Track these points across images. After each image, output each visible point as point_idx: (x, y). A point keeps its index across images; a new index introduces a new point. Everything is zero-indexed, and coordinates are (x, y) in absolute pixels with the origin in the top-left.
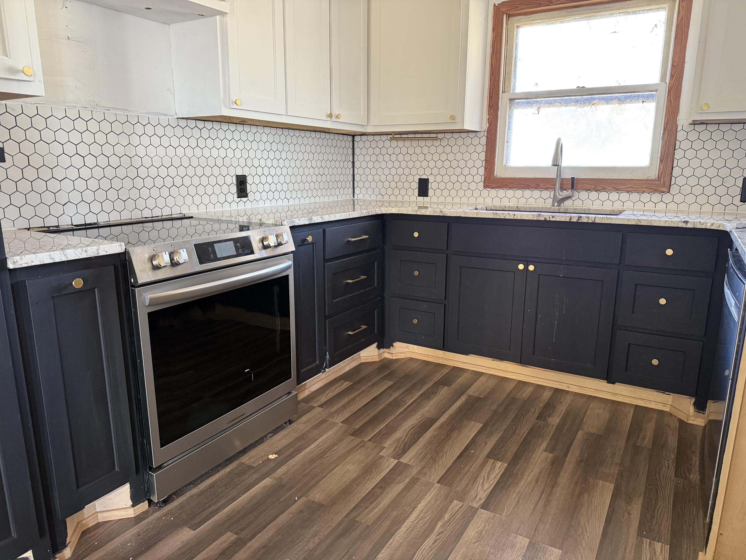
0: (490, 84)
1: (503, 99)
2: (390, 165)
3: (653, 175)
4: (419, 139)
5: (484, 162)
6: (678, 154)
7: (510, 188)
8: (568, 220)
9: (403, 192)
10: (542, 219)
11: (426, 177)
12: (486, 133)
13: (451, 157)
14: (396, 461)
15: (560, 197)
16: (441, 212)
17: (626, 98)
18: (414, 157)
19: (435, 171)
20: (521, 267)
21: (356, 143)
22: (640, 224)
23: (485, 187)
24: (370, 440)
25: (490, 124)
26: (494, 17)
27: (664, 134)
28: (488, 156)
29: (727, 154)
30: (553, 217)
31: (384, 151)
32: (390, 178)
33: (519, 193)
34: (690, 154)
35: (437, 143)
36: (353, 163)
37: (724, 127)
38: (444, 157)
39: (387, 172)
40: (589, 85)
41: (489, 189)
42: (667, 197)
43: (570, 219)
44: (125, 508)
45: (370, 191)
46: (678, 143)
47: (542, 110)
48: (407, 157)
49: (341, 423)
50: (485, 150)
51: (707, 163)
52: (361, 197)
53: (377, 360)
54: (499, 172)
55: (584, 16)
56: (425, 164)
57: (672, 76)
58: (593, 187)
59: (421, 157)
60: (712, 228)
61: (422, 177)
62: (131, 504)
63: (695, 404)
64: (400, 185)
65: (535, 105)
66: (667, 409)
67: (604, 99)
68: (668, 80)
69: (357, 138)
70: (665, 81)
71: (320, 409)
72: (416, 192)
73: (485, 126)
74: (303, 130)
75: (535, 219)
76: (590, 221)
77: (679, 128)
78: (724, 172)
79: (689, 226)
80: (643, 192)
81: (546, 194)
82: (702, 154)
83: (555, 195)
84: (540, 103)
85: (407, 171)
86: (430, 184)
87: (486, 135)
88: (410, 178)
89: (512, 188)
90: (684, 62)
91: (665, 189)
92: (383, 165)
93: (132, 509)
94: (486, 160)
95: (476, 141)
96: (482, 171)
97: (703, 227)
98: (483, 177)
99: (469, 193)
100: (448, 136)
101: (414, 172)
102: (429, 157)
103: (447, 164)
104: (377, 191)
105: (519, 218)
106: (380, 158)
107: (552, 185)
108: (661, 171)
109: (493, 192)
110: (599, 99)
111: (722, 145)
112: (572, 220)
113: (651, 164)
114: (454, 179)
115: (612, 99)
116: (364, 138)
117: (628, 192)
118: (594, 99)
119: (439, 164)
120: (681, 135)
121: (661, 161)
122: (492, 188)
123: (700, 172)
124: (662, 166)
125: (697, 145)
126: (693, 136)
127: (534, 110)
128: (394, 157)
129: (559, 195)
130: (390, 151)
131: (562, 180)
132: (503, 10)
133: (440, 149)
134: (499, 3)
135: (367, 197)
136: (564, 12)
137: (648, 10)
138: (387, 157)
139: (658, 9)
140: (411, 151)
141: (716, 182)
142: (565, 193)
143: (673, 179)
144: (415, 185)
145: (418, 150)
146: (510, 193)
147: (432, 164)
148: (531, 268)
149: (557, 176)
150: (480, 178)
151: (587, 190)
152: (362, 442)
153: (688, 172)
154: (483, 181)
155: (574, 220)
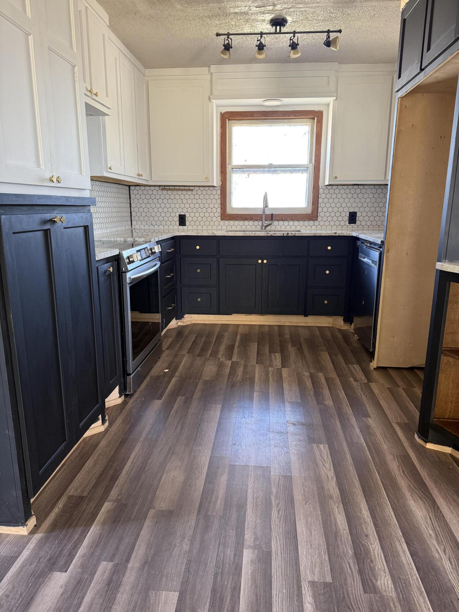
0: (221, 159)
1: (229, 168)
2: (158, 206)
3: (309, 211)
4: (177, 190)
5: (220, 205)
6: (320, 201)
7: (236, 220)
8: (282, 235)
9: (168, 223)
10: (270, 235)
11: (184, 214)
12: (220, 187)
13: (199, 201)
14: (230, 362)
15: (266, 225)
16: (213, 233)
17: (294, 171)
18: (175, 201)
19: (190, 210)
20: (260, 261)
21: (131, 191)
22: (316, 235)
23: (222, 219)
24: (209, 356)
25: (222, 182)
26: (221, 120)
27: (313, 190)
28: (223, 201)
29: (341, 200)
30: (275, 234)
31: (153, 197)
32: (158, 214)
33: (241, 223)
34: (326, 200)
35: (190, 193)
36: (130, 204)
37: (340, 187)
38: (195, 201)
39: (156, 210)
40: (275, 163)
41: (224, 221)
42: (316, 223)
43: (283, 235)
44: (116, 399)
45: (144, 223)
46: (320, 195)
47: (251, 175)
48: (170, 201)
49: (187, 353)
50: (220, 198)
51: (333, 205)
52: (137, 227)
53: (176, 326)
54: (229, 211)
55: (269, 124)
56: (182, 206)
57: (315, 161)
58: (281, 218)
59: (180, 201)
60: (347, 235)
61: (181, 214)
62: (119, 396)
63: (344, 320)
64: (166, 219)
65: (246, 172)
66: (331, 325)
67: (282, 171)
68: (313, 163)
69: (132, 188)
70: (312, 163)
71: (168, 351)
72: (178, 223)
73: (220, 184)
74: (109, 183)
75: (266, 235)
76: (293, 235)
77: (320, 187)
78: (341, 209)
79: (337, 235)
80: (305, 221)
81: (256, 223)
82: (331, 200)
83: (262, 224)
84: (249, 171)
85: (170, 210)
86: (186, 218)
87: (220, 189)
88: (173, 214)
89: (237, 220)
90: (320, 154)
91: (315, 219)
92: (153, 206)
93: (120, 398)
94: (221, 204)
95: (214, 192)
96: (219, 210)
97: (343, 235)
98: (220, 213)
99: (212, 223)
100: (197, 188)
101: (175, 210)
102: (185, 201)
103: (197, 206)
104: (149, 223)
105: (258, 235)
106: (151, 201)
107: (260, 218)
108: (313, 210)
109: (227, 222)
110: (280, 171)
111: (339, 196)
112: (284, 235)
113: (308, 206)
114: (202, 215)
115: (287, 171)
116: (137, 188)
117: (298, 221)
118: (278, 170)
119: (192, 206)
120: (321, 191)
121: (313, 204)
122: (226, 220)
123: (330, 210)
124: (313, 207)
125: (329, 196)
126: (326, 191)
127: (246, 175)
128: (160, 201)
129: (265, 223)
130: (158, 197)
131: (266, 215)
132: (226, 116)
133: (192, 197)
134: (224, 112)
135: (142, 227)
136: (259, 121)
137: (301, 125)
138: (155, 201)
139: (306, 125)
140: (172, 197)
141: (338, 214)
142: (267, 223)
143: (319, 213)
144: (177, 219)
145: (177, 197)
146: (236, 223)
147: (187, 206)
148: (265, 261)
149: (263, 213)
150: (218, 214)
151: (277, 220)
152: (206, 358)
153: (325, 210)
154: (220, 216)
155: (285, 235)
